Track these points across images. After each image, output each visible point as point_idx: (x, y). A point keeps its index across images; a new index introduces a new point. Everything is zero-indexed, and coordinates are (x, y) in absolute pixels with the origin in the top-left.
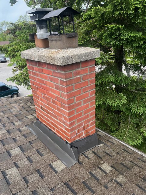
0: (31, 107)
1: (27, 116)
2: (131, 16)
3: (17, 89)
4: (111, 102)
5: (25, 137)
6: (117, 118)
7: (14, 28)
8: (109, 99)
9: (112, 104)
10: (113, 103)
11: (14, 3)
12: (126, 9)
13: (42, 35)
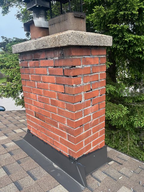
0: (20, 121)
1: (15, 130)
2: (135, 17)
3: (3, 109)
4: (111, 113)
5: (12, 154)
6: (115, 135)
7: (4, 41)
8: (108, 111)
9: (112, 116)
10: (114, 115)
11: (7, 13)
12: (130, 9)
13: (40, 22)
